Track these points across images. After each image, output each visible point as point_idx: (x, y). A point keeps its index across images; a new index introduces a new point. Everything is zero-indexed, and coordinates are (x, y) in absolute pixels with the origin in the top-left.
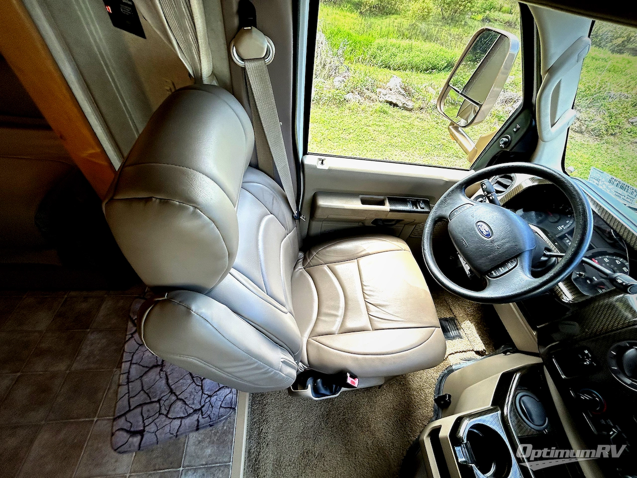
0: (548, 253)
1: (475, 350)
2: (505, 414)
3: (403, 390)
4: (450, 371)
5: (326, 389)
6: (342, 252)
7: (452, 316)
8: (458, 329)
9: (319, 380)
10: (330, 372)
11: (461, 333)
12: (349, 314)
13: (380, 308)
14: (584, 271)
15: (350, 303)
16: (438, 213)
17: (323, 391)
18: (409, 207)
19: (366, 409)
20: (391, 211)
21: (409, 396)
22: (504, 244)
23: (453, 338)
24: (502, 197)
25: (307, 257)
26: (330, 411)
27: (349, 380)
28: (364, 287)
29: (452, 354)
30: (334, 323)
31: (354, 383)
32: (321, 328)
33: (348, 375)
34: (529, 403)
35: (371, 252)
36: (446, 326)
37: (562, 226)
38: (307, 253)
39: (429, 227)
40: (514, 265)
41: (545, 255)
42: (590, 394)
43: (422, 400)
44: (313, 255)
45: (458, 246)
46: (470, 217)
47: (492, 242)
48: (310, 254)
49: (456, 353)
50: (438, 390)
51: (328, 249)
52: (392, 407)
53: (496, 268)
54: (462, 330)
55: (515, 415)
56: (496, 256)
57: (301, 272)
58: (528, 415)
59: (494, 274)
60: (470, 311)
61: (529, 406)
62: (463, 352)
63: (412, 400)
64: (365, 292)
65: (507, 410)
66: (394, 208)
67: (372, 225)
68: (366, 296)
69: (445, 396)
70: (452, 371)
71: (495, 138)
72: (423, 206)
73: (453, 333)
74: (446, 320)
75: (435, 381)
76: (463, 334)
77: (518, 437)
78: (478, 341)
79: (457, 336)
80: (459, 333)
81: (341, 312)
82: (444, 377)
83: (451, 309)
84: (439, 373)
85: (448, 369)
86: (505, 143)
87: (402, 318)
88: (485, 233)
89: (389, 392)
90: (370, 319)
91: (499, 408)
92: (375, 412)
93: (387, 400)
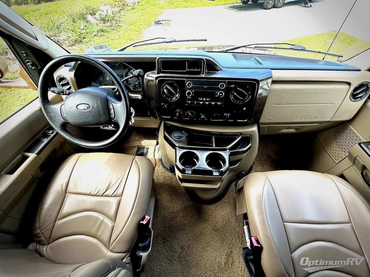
0: (116, 90)
1: (156, 145)
2: (178, 146)
3: (163, 188)
4: (161, 160)
5: (146, 240)
6: (53, 203)
7: (137, 148)
8: (144, 148)
9: (140, 245)
10: (137, 235)
11: (146, 147)
12: (105, 211)
13: (110, 187)
14: (131, 84)
15: (97, 208)
16: (58, 125)
17: (147, 243)
18: (46, 141)
19: (166, 212)
20: (38, 154)
21: (166, 185)
22: (97, 102)
23: (147, 152)
24: (73, 89)
25: (38, 239)
26: (163, 237)
27: (145, 222)
28: (92, 193)
29: (154, 156)
30: (106, 225)
31: (148, 219)
32: (106, 237)
33: (141, 222)
34: (176, 134)
35: (67, 180)
36: (141, 152)
37: (107, 77)
38: (35, 238)
39: (66, 135)
40: (112, 105)
41: (116, 92)
42: (177, 112)
43: (170, 179)
44: (39, 233)
45: (87, 125)
46: (71, 109)
47: (93, 107)
48: (37, 236)
49: (154, 154)
50: (167, 169)
51: (42, 216)
52: (169, 196)
53: (109, 114)
54: (145, 146)
55: (179, 142)
56: (102, 110)
57: (50, 248)
58: (180, 137)
59: (113, 116)
60: (137, 138)
61: (177, 135)
62: (155, 150)
63: (168, 184)
64: (95, 194)
65: (177, 145)
66: (37, 151)
67: (44, 172)
68: (98, 194)
69: (170, 167)
70: (161, 159)
71: (24, 67)
72: (51, 132)
73: (145, 151)
74: (137, 151)
75: (163, 170)
76: (147, 147)
77: (186, 145)
78: (152, 142)
79: (147, 150)
80: (146, 148)
81: (101, 217)
82: (162, 164)
83: (133, 147)
84: (161, 166)
85: (160, 161)
86: (32, 65)
87: (122, 175)
88: (86, 108)
89: (162, 196)
90: (114, 196)
91: (175, 147)
92: (169, 207)
93: (165, 198)
